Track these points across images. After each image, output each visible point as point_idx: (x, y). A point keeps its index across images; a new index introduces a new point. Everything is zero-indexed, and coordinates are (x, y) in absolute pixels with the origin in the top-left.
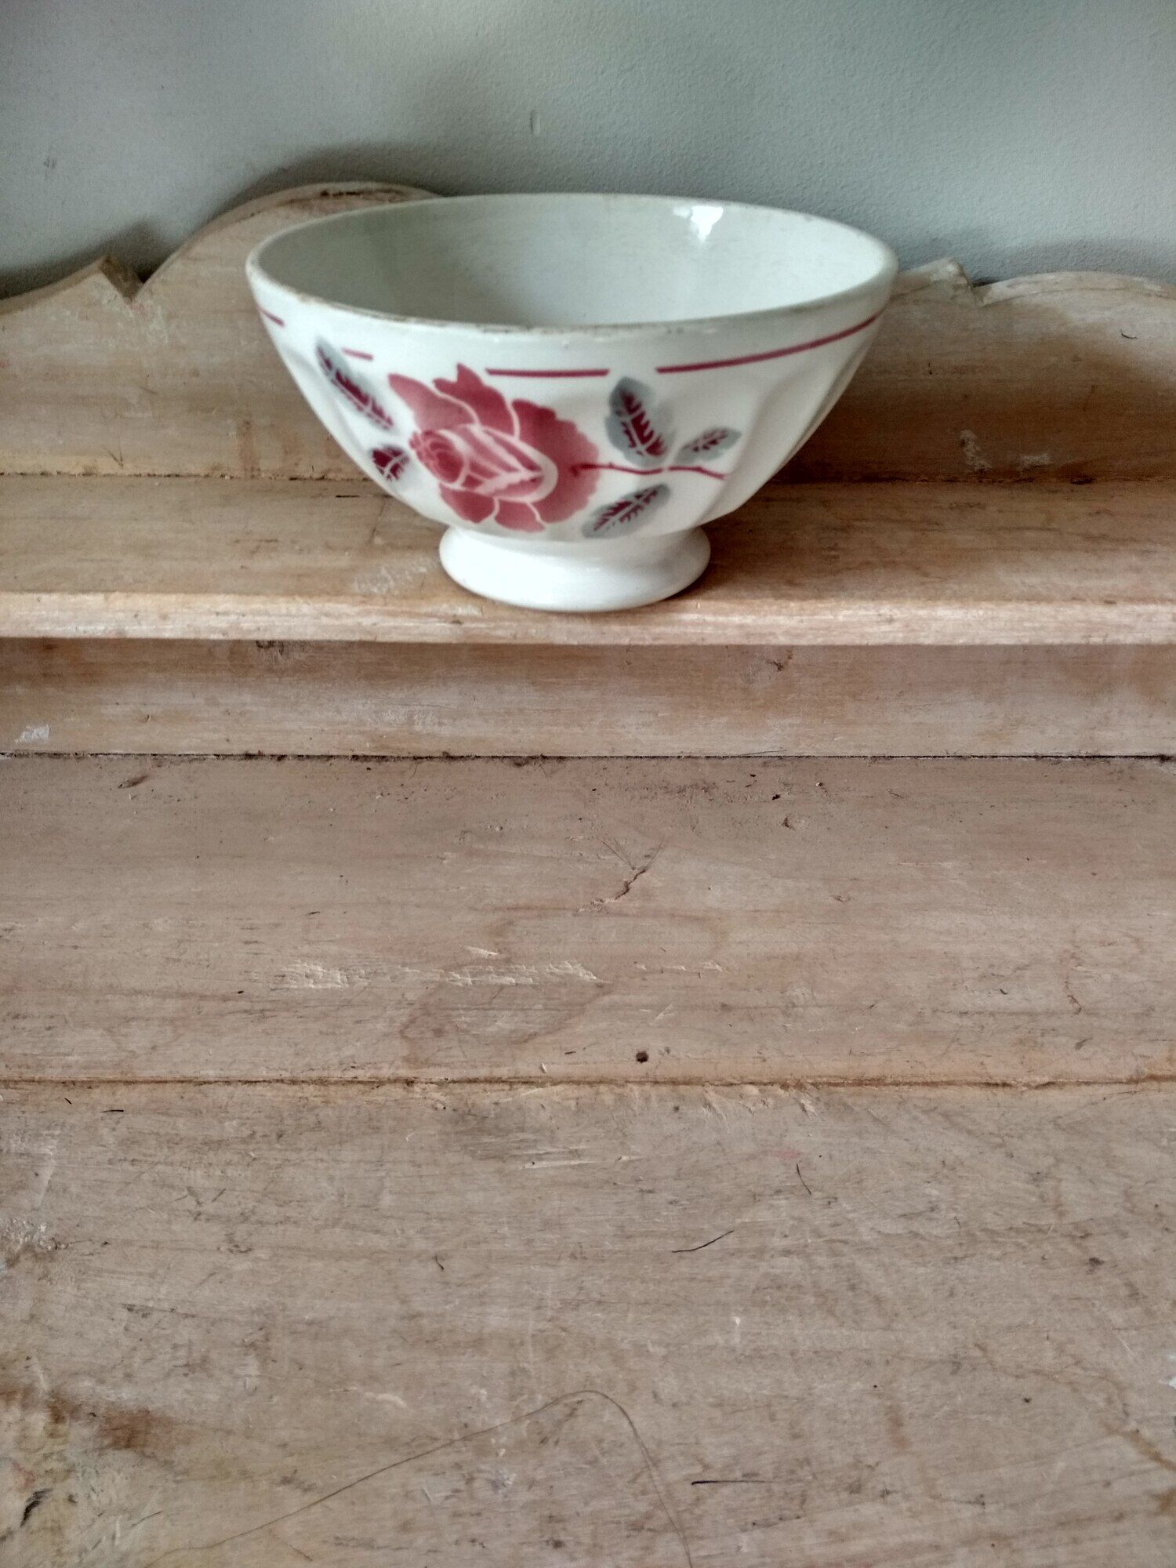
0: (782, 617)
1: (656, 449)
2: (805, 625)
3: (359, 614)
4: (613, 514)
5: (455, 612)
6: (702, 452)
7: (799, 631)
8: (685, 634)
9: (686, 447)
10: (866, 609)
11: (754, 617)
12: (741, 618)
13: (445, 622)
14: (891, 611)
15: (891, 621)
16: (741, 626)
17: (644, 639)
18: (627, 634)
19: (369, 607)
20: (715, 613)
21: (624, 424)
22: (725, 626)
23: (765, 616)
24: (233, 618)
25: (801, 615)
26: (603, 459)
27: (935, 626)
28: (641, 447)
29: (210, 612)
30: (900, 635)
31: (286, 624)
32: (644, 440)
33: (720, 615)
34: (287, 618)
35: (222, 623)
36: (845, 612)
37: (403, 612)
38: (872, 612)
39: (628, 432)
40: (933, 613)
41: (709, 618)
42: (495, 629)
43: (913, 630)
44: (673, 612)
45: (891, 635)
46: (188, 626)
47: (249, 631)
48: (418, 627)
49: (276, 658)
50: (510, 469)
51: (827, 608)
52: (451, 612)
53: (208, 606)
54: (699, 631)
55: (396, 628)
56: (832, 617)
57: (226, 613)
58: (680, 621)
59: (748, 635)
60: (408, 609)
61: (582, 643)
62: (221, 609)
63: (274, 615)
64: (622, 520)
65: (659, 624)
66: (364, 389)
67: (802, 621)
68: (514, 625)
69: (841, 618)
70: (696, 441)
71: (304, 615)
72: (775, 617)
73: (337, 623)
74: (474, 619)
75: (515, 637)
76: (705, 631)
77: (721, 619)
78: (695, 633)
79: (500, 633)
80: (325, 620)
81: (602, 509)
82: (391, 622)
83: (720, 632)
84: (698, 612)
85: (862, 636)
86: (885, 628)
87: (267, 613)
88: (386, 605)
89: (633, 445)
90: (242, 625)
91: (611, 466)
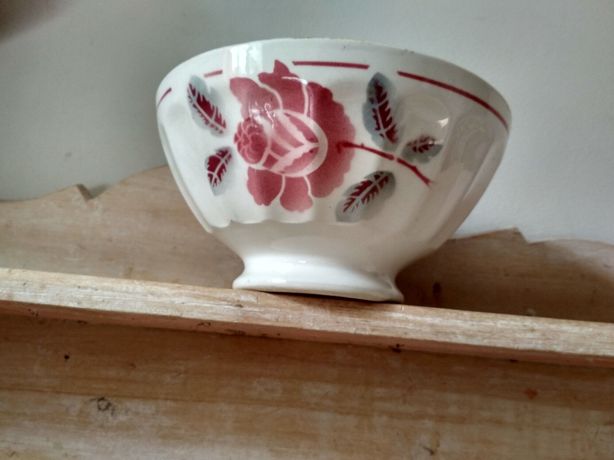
0: (458, 321)
1: (391, 135)
2: (475, 328)
3: (174, 295)
4: (357, 194)
5: (239, 299)
6: (418, 153)
7: (471, 333)
8: (394, 327)
9: (409, 144)
10: (515, 321)
11: (440, 319)
12: (432, 319)
13: (231, 305)
14: (531, 323)
15: (532, 330)
16: (432, 325)
17: (365, 329)
18: (354, 324)
19: (182, 291)
20: (414, 314)
21: (374, 110)
22: (421, 324)
23: (448, 319)
24: (89, 291)
25: (472, 321)
26: (357, 141)
27: (563, 337)
28: (383, 131)
29: (75, 286)
30: (540, 342)
31: (123, 298)
32: (386, 125)
33: (418, 315)
34: (125, 294)
35: (80, 294)
36: (501, 322)
37: (203, 296)
38: (519, 324)
39: (376, 117)
40: (559, 328)
41: (411, 317)
42: (264, 313)
43: (548, 339)
44: (385, 311)
45: (534, 341)
46: (57, 295)
47: (97, 303)
48: (212, 307)
49: (107, 418)
50: (298, 144)
51: (489, 318)
52: (237, 298)
53: (74, 282)
54: (403, 326)
55: (197, 307)
56: (493, 324)
57: (85, 288)
58: (391, 317)
59: (437, 333)
60: (208, 294)
61: (323, 329)
62: (82, 284)
63: (117, 291)
64: (363, 200)
65: (376, 319)
66: (212, 104)
67: (473, 325)
68: (279, 310)
69: (499, 326)
70: (415, 142)
71: (138, 293)
72: (455, 321)
73: (157, 300)
74: (251, 304)
75: (277, 320)
76: (407, 327)
77: (419, 318)
78: (400, 328)
79: (267, 316)
80: (150, 298)
81: (351, 188)
82: (195, 303)
83: (418, 328)
84: (403, 313)
85: (515, 340)
86: (529, 335)
87: (112, 290)
88: (194, 290)
89: (378, 129)
90: (93, 297)
91: (362, 147)
